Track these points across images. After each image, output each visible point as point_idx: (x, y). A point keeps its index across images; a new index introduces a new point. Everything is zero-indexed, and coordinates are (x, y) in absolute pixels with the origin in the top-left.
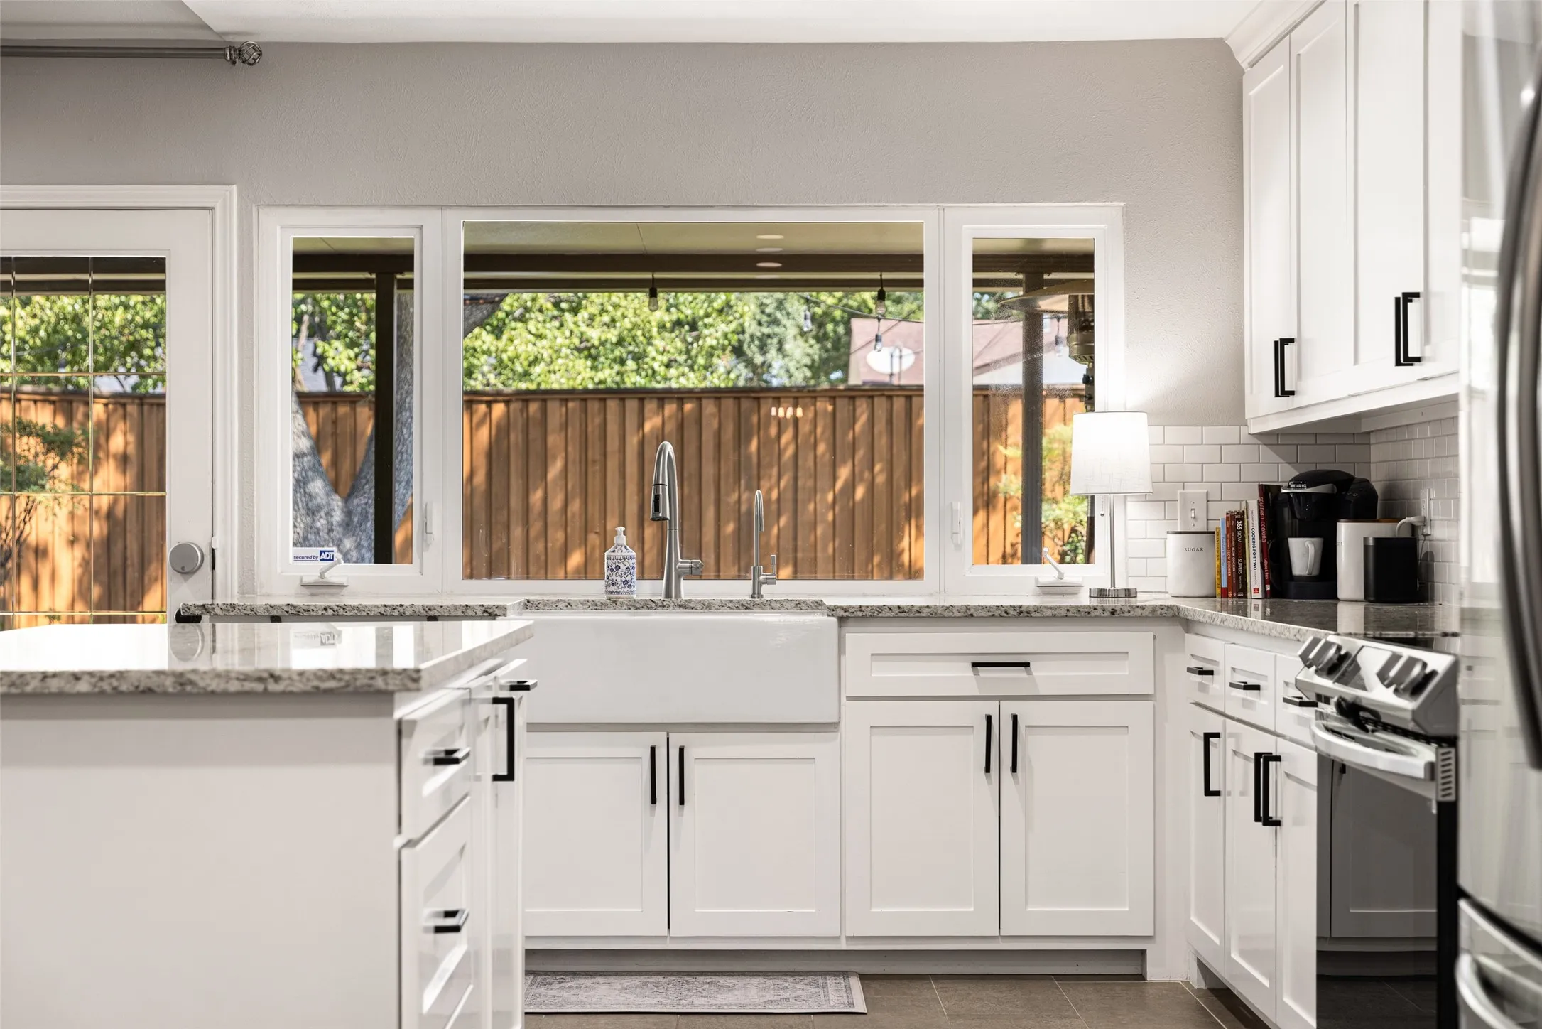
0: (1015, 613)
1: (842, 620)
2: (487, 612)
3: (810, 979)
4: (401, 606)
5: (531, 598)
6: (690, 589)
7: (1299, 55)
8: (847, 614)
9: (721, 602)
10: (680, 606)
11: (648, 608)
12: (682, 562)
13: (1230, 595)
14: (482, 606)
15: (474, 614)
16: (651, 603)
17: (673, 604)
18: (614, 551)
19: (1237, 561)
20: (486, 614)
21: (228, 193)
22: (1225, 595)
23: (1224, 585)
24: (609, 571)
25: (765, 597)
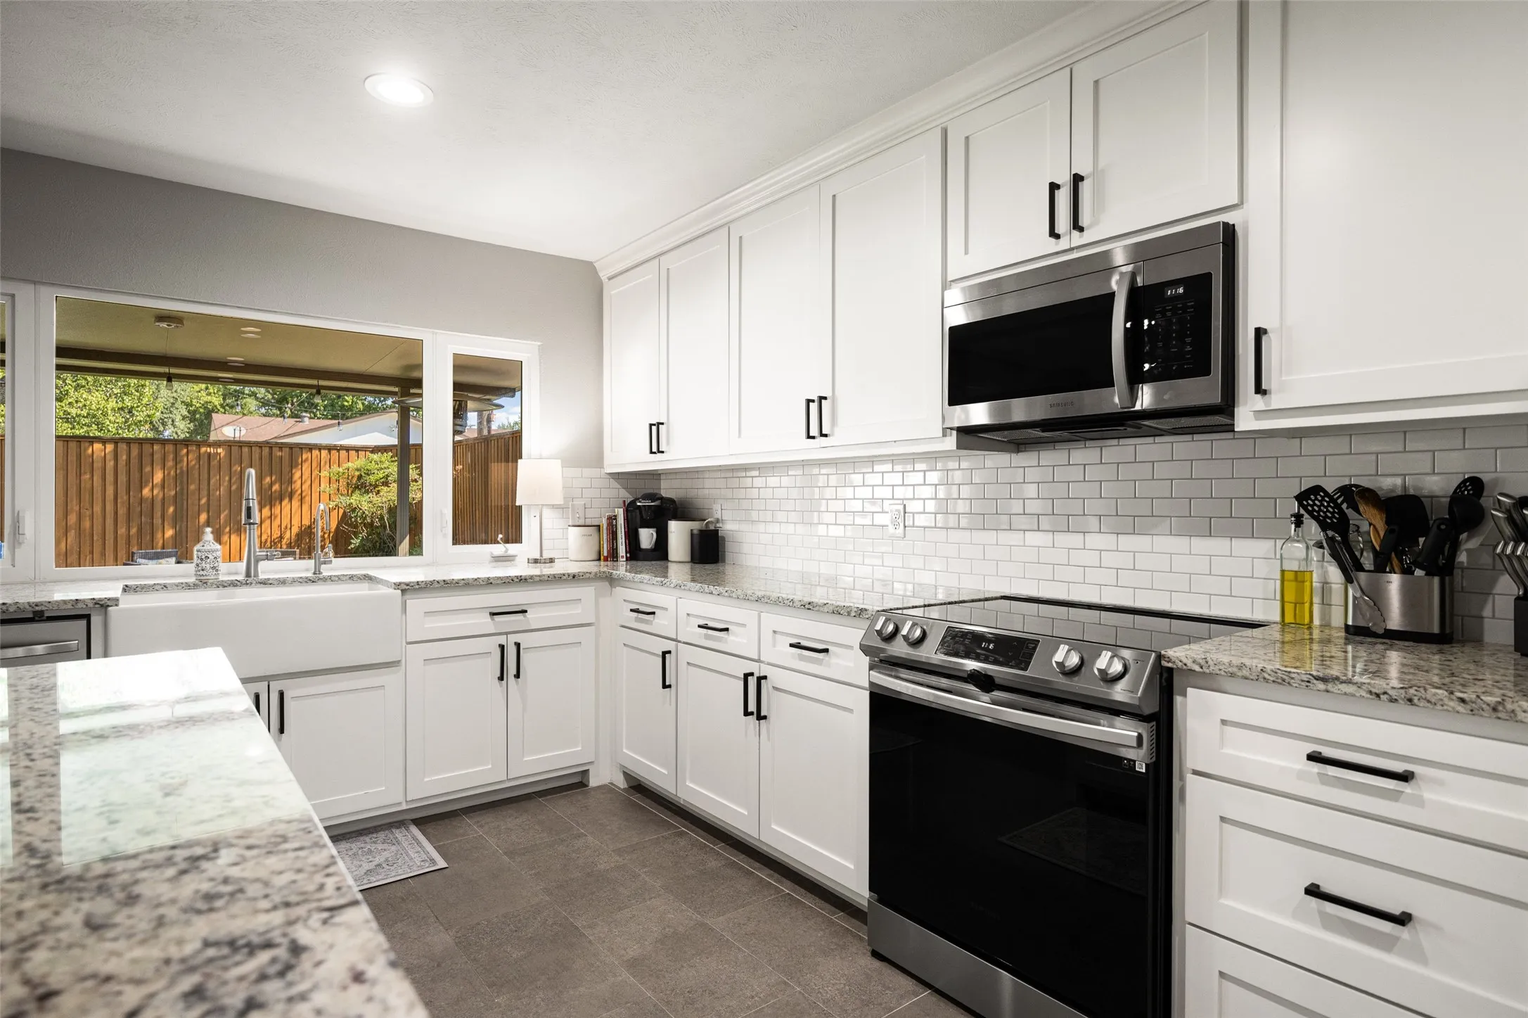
0: (518, 580)
1: (403, 591)
2: (98, 604)
3: (382, 835)
5: (129, 583)
6: (267, 569)
7: (668, 269)
8: (408, 587)
9: (293, 578)
10: (261, 583)
11: (234, 586)
12: (260, 552)
13: (609, 559)
14: (94, 599)
15: (85, 606)
16: (236, 582)
17: (255, 582)
18: (203, 546)
19: (613, 542)
20: (97, 606)
22: (606, 559)
23: (605, 554)
24: (199, 561)
25: (325, 574)
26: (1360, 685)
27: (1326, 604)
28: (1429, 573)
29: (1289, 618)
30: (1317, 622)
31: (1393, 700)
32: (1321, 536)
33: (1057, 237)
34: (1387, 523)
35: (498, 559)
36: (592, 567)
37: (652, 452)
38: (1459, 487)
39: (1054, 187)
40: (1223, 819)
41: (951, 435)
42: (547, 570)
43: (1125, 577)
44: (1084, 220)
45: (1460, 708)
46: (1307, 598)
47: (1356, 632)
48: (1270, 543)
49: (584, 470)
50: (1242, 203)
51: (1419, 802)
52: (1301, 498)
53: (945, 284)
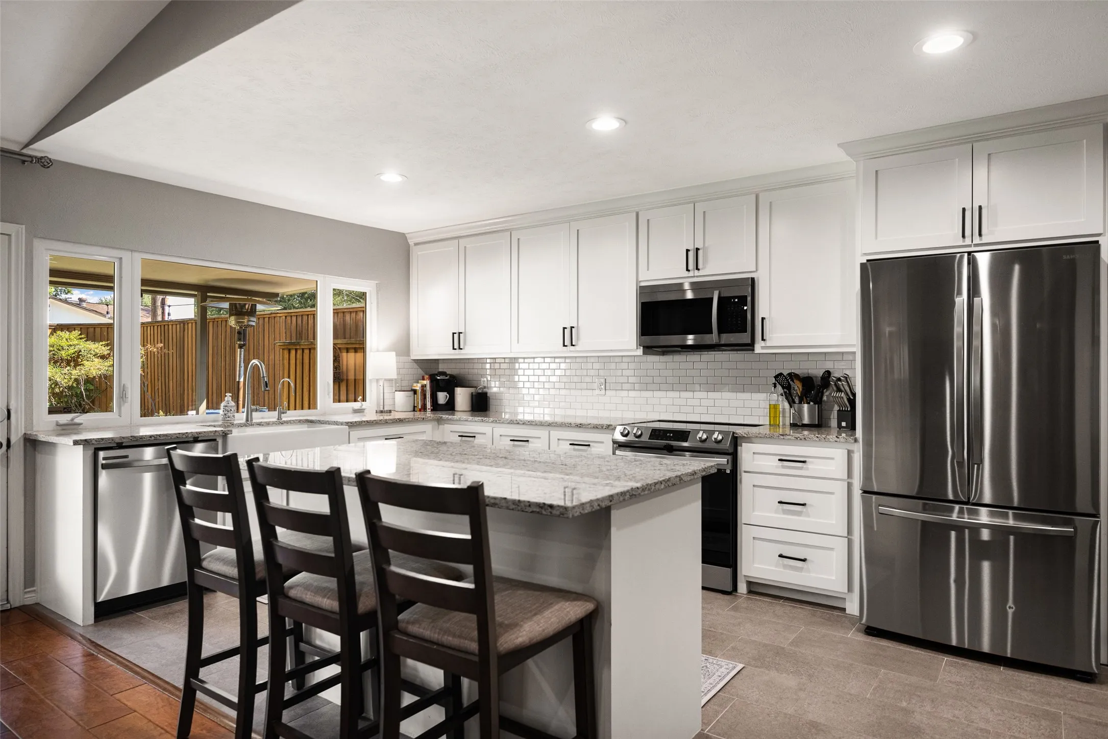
0: (370, 423)
1: (349, 426)
4: (187, 433)
6: (257, 417)
7: (465, 246)
8: (351, 424)
11: (242, 426)
16: (242, 424)
17: (252, 424)
19: (424, 400)
21: (20, 229)
22: (420, 410)
23: (420, 407)
24: (227, 412)
25: (284, 419)
26: (792, 436)
27: (784, 417)
28: (815, 404)
29: (772, 423)
30: (781, 424)
31: (801, 439)
32: (782, 391)
33: (689, 271)
34: (803, 386)
35: (356, 411)
36: (410, 415)
37: (454, 349)
38: (824, 373)
39: (688, 251)
40: (754, 486)
41: (640, 348)
42: (387, 417)
43: (711, 410)
44: (700, 266)
45: (817, 439)
46: (778, 415)
47: (794, 426)
48: (765, 394)
49: (401, 357)
50: (757, 270)
51: (807, 469)
52: (776, 377)
53: (638, 282)
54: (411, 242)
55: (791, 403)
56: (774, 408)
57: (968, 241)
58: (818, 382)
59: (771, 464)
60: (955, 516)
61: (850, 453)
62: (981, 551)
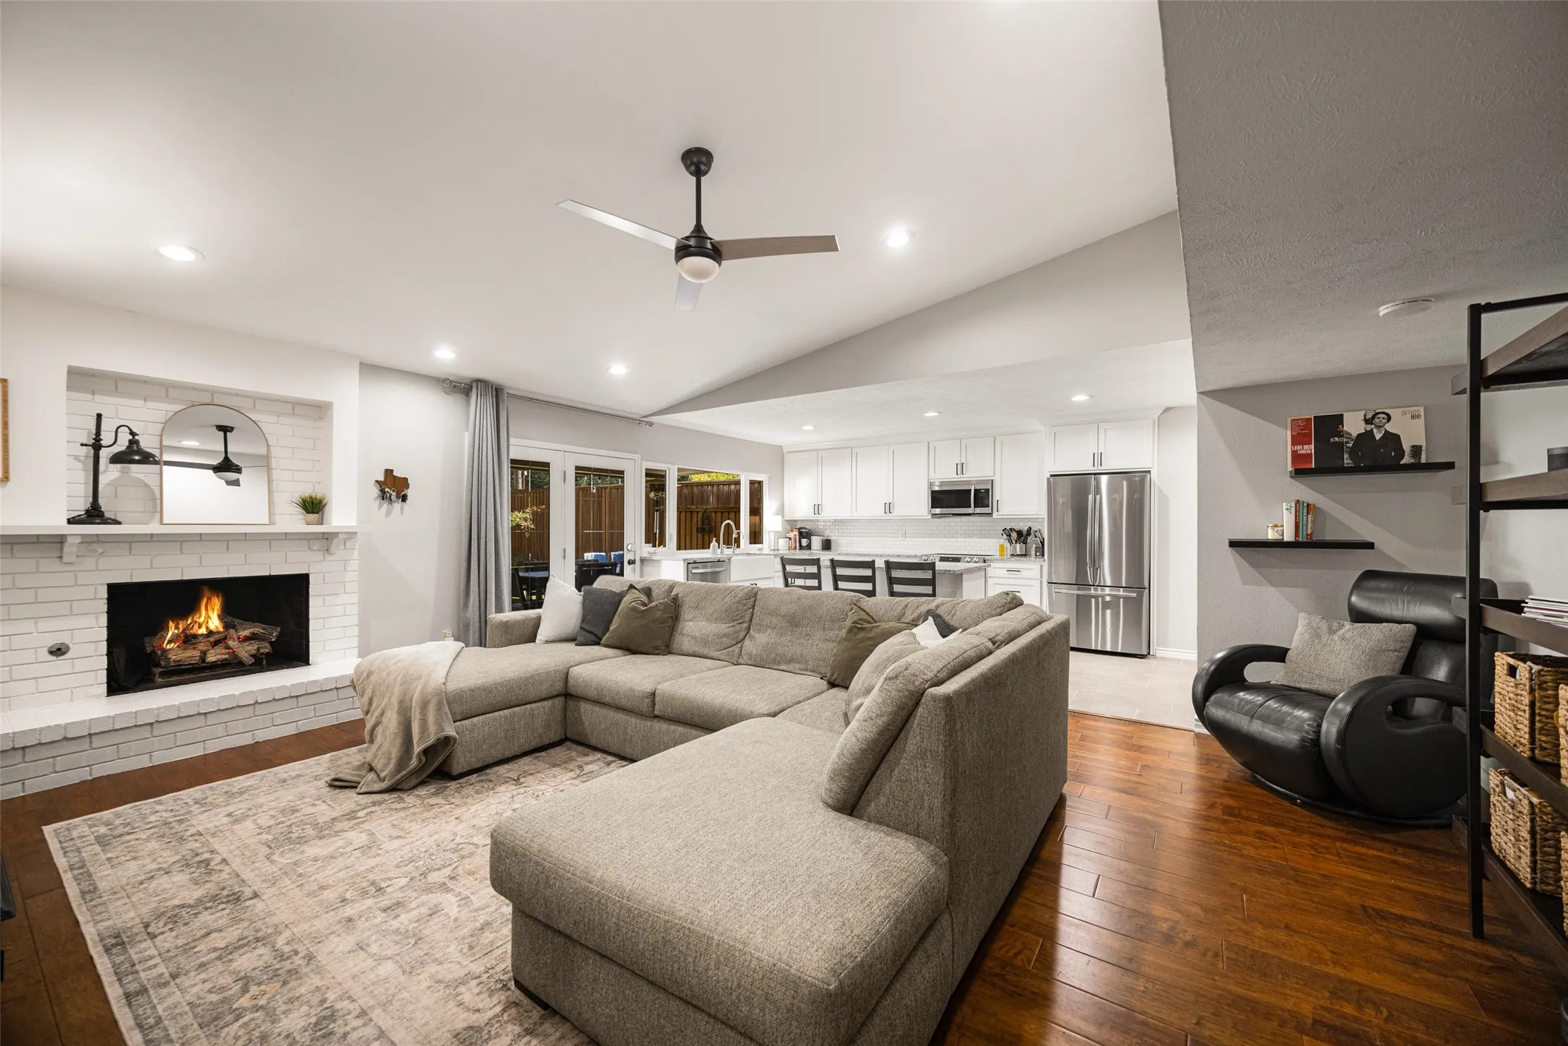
26: (1013, 559)
27: (1007, 550)
28: (1023, 544)
29: (1002, 553)
30: (1007, 554)
31: (1017, 561)
32: (1006, 538)
33: (958, 475)
34: (1017, 535)
37: (814, 514)
38: (1028, 529)
39: (957, 465)
41: (930, 515)
44: (964, 473)
45: (1025, 561)
46: (1004, 550)
47: (1012, 555)
48: (998, 539)
50: (994, 476)
51: (1020, 574)
52: (1003, 530)
53: (929, 479)
54: (785, 451)
55: (1011, 543)
56: (1002, 546)
57: (1096, 468)
58: (1025, 533)
59: (1004, 572)
60: (1092, 591)
61: (1041, 566)
62: (1106, 605)
